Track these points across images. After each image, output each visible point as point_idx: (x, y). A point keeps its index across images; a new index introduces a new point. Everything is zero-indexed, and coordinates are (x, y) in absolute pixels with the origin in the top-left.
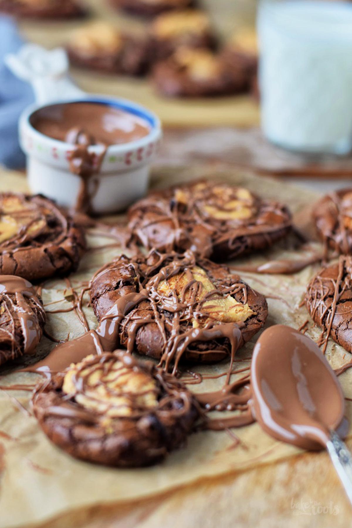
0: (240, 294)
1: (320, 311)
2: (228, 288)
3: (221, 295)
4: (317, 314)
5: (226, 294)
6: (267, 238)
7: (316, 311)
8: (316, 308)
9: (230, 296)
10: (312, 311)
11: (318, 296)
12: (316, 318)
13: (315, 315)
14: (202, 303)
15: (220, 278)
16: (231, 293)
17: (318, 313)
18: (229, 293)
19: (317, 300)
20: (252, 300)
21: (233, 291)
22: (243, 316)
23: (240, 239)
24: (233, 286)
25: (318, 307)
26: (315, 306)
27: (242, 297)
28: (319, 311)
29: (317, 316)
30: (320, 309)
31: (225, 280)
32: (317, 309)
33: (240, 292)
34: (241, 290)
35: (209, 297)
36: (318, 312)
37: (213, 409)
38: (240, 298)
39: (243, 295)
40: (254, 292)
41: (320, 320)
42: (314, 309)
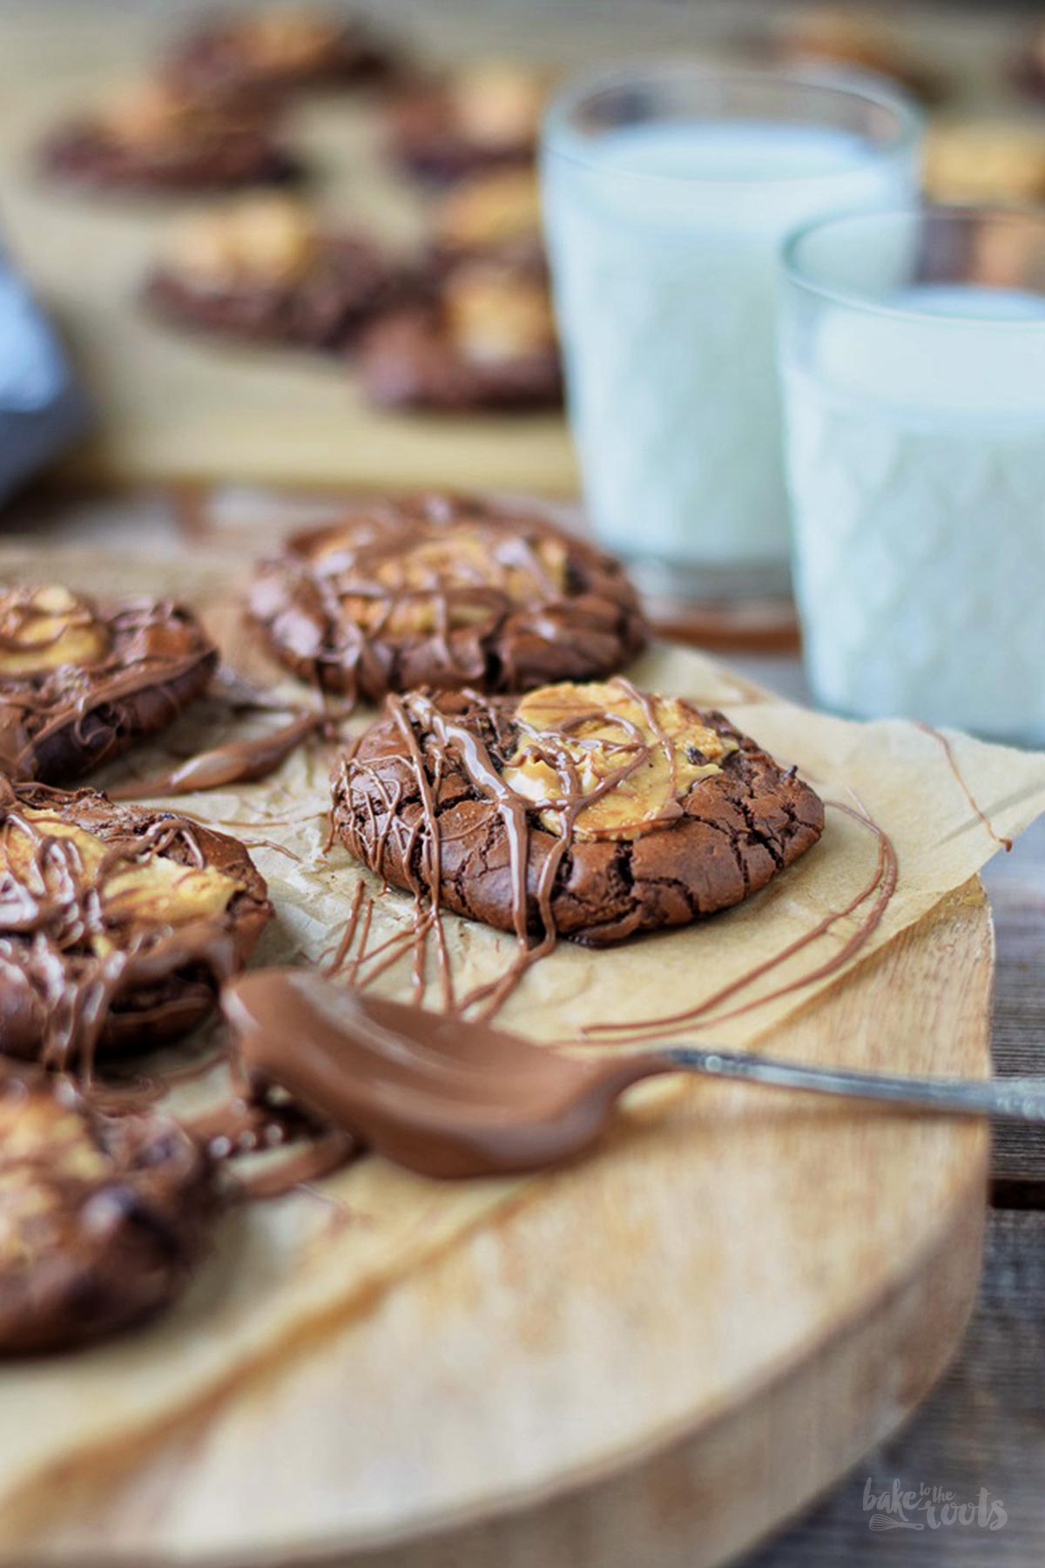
0: (179, 847)
1: (396, 844)
2: (140, 838)
3: (131, 860)
4: (390, 855)
5: (143, 853)
6: (168, 693)
7: (383, 847)
8: (381, 840)
9: (156, 857)
10: (370, 851)
11: (377, 808)
12: (387, 866)
13: (382, 858)
14: (100, 888)
15: (100, 822)
16: (157, 848)
17: (392, 852)
18: (148, 849)
19: (377, 817)
20: (215, 853)
21: (157, 843)
22: (216, 898)
23: (98, 712)
24: (151, 831)
25: (387, 835)
26: (377, 835)
27: (186, 854)
28: (392, 845)
29: (391, 861)
30: (395, 839)
31: (116, 823)
32: (386, 842)
33: (177, 841)
34: (180, 837)
35: (108, 869)
36: (390, 850)
37: (236, 1151)
38: (183, 856)
39: (188, 846)
40: (213, 836)
41: (401, 868)
42: (376, 842)
